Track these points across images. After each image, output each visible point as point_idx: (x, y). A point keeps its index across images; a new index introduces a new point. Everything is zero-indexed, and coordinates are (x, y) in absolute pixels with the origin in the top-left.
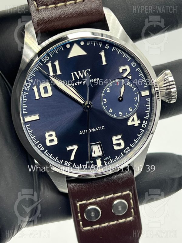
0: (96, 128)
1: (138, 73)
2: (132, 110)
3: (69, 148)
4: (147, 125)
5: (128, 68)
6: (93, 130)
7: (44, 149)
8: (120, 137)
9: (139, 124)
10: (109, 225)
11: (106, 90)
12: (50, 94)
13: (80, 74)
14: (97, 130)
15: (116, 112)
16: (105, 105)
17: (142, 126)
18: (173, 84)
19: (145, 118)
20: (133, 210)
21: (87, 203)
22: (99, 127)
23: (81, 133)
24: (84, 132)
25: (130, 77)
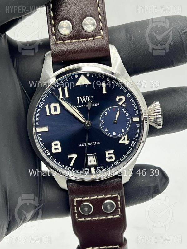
0: (93, 143)
1: (131, 102)
2: (124, 132)
3: (70, 156)
4: (136, 145)
5: (123, 98)
6: (91, 144)
7: (50, 155)
8: (112, 152)
9: (128, 143)
10: (99, 219)
11: (104, 114)
12: (58, 112)
13: (84, 99)
14: (94, 144)
15: (110, 131)
16: (102, 125)
17: (131, 145)
18: (160, 115)
19: (134, 139)
20: (120, 209)
21: (82, 200)
22: (95, 142)
23: (80, 145)
24: (83, 145)
25: (125, 106)
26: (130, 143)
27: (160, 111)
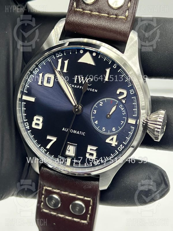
0: (78, 132)
1: (133, 101)
2: (115, 131)
3: (49, 137)
4: (123, 150)
5: (125, 92)
6: (75, 132)
7: (29, 128)
8: (95, 148)
9: (115, 145)
10: (64, 217)
11: (99, 103)
14: (79, 133)
15: (100, 125)
16: (93, 115)
17: (118, 149)
18: (160, 125)
19: (123, 142)
21: (52, 190)
22: (81, 132)
23: (64, 129)
24: (66, 130)
25: (124, 102)
26: (117, 146)
27: (162, 120)
